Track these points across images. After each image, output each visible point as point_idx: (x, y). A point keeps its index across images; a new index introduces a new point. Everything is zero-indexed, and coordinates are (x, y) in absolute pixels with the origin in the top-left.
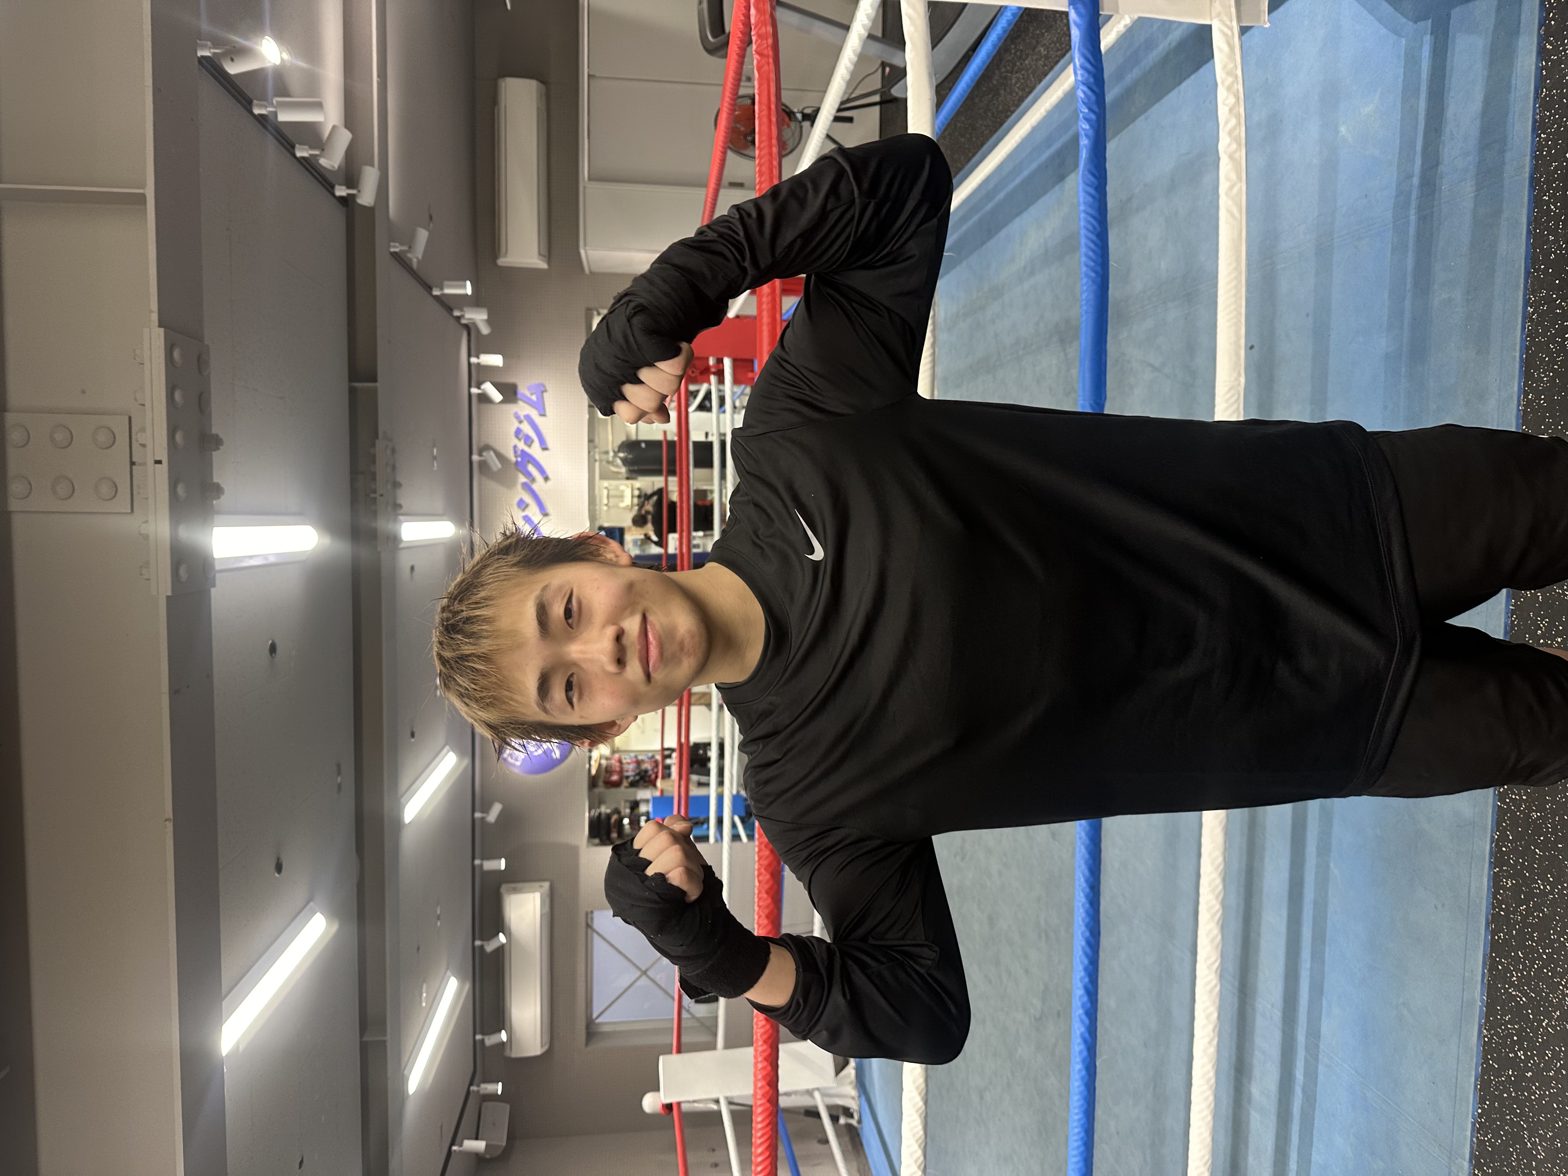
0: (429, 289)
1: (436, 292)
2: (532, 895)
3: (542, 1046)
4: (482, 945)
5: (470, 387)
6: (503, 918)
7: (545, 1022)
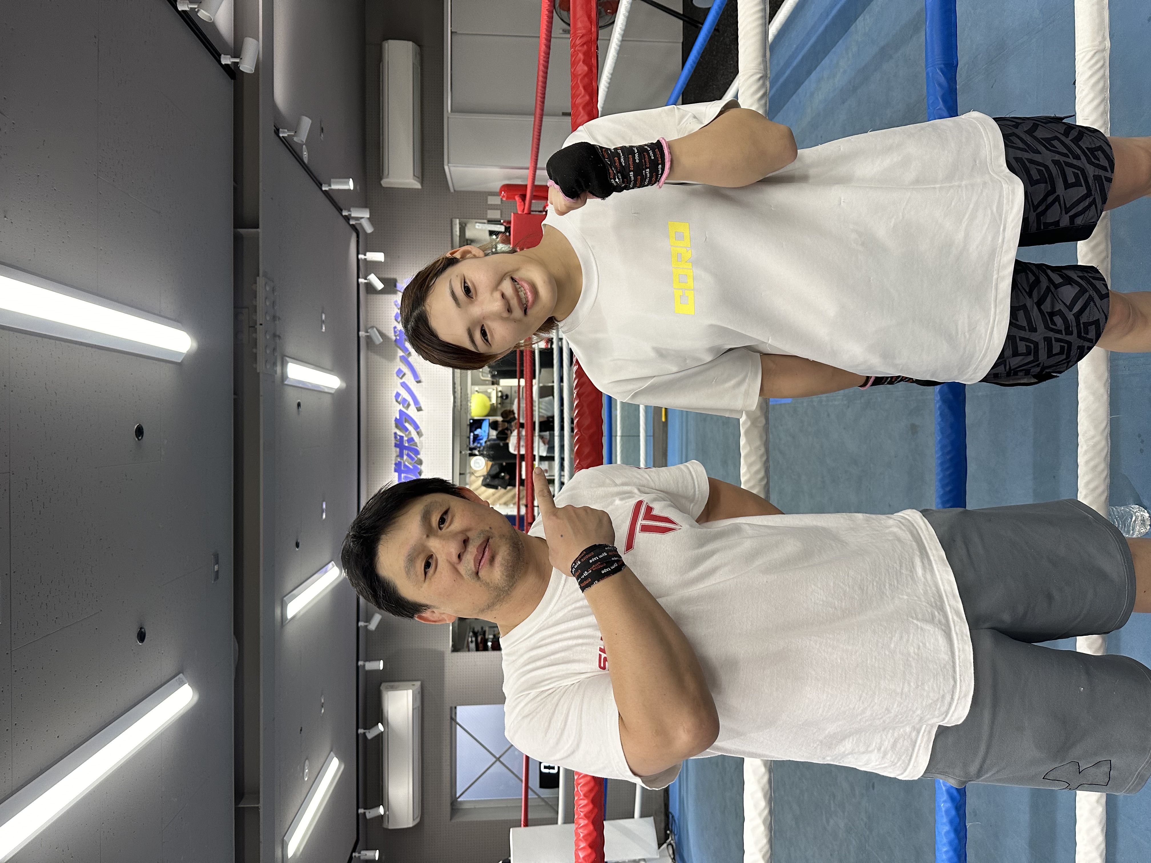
0: (320, 184)
1: (325, 188)
2: (406, 691)
3: (414, 820)
4: (364, 733)
5: (358, 277)
6: (382, 710)
7: (416, 800)
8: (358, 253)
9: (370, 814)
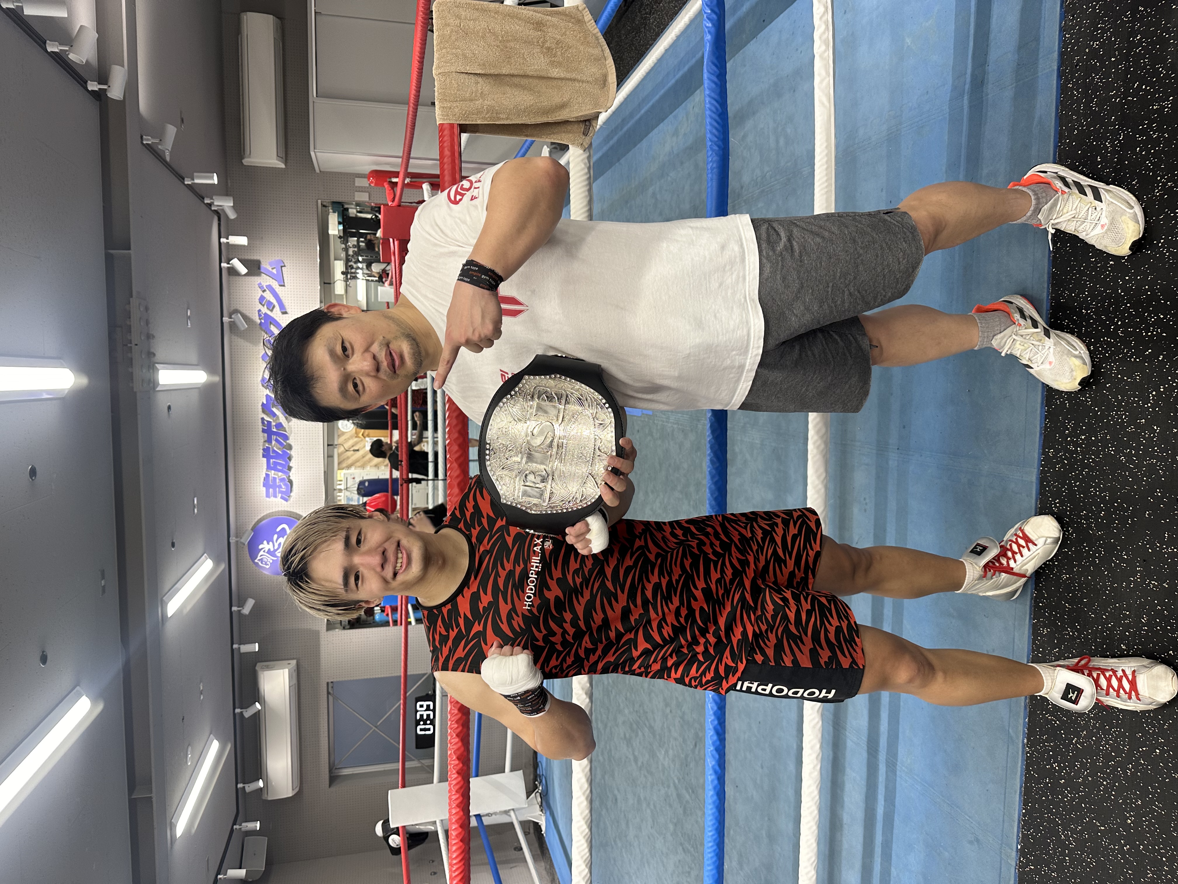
0: (182, 179)
1: (188, 182)
2: (282, 671)
3: (293, 790)
4: (242, 712)
5: (220, 262)
6: (258, 690)
7: (295, 770)
8: (220, 238)
9: (250, 788)
